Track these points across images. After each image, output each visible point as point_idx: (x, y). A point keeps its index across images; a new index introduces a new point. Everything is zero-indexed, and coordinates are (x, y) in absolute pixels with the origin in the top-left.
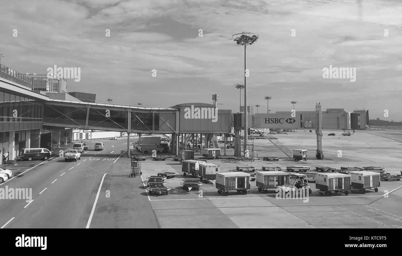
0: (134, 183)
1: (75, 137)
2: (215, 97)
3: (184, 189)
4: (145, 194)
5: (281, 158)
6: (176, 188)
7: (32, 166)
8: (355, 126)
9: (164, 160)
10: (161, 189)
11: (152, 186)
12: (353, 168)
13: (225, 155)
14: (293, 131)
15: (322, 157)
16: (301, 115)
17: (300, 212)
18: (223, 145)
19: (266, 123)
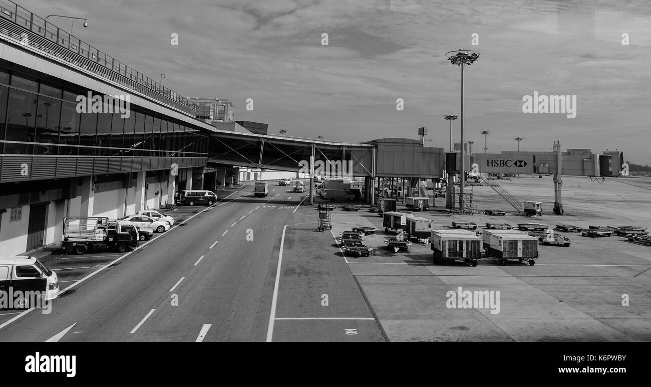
0: (324, 240)
1: (241, 177)
2: (422, 131)
3: (388, 250)
4: (340, 254)
5: (507, 212)
6: (378, 247)
7: (195, 212)
8: (605, 172)
9: (356, 210)
10: (361, 249)
11: (349, 244)
12: (605, 227)
13: (434, 206)
14: (517, 176)
15: (561, 212)
16: (534, 157)
17: (544, 285)
18: (431, 193)
19: (488, 166)
